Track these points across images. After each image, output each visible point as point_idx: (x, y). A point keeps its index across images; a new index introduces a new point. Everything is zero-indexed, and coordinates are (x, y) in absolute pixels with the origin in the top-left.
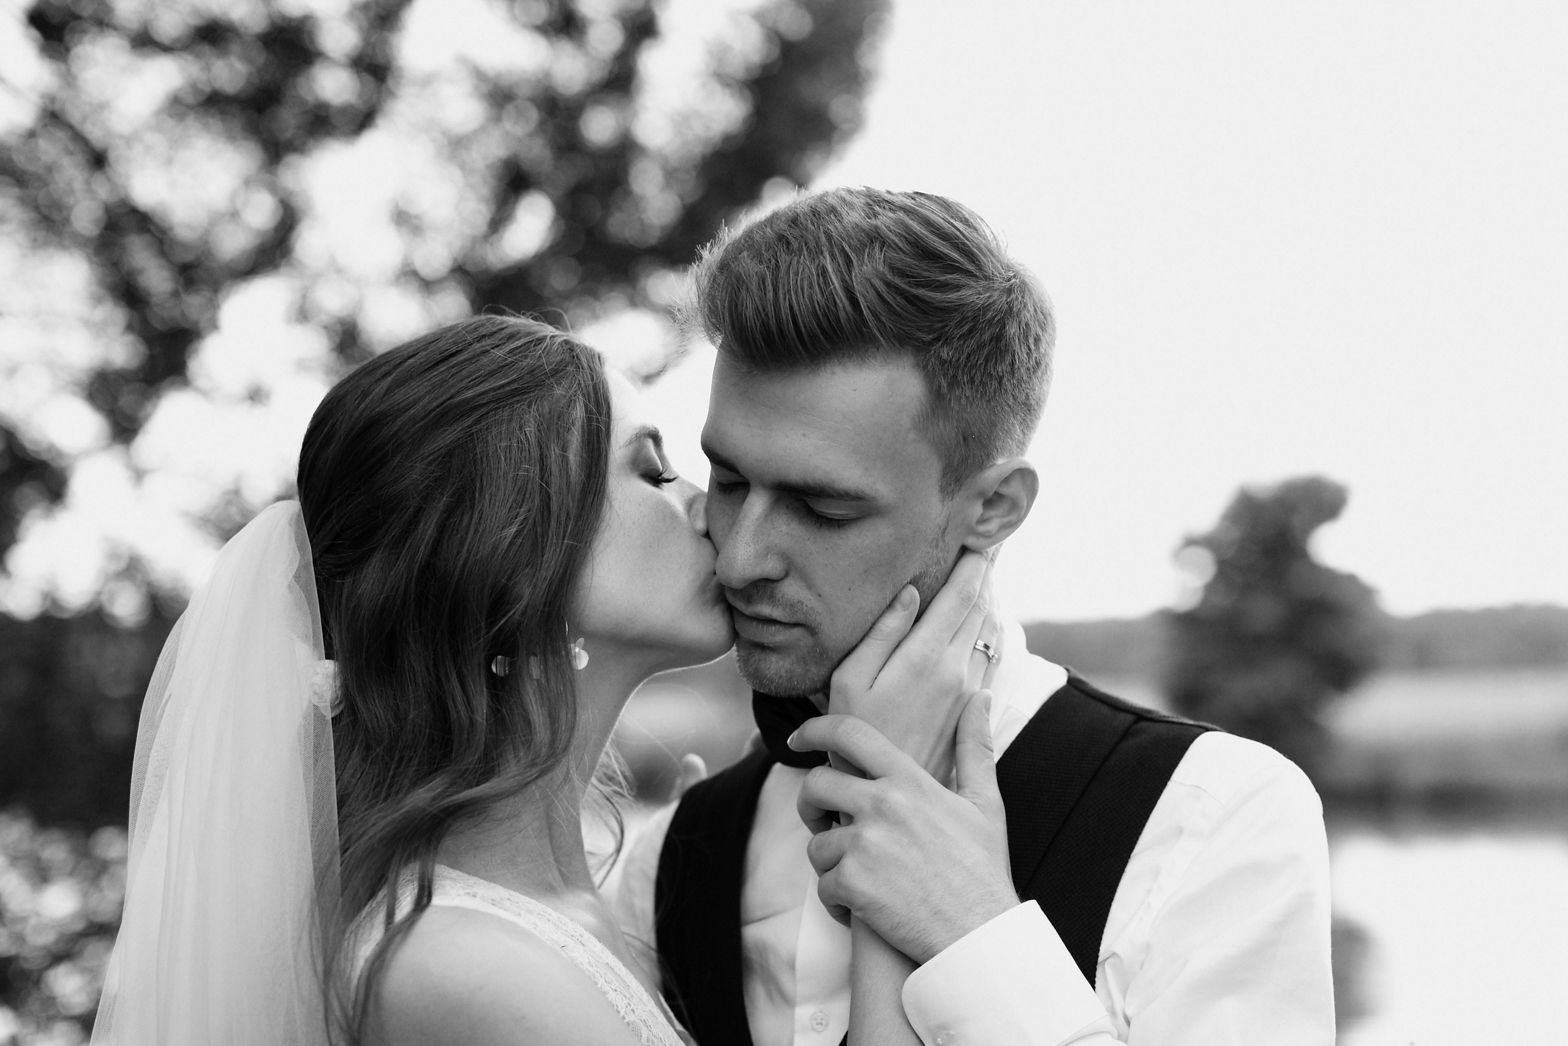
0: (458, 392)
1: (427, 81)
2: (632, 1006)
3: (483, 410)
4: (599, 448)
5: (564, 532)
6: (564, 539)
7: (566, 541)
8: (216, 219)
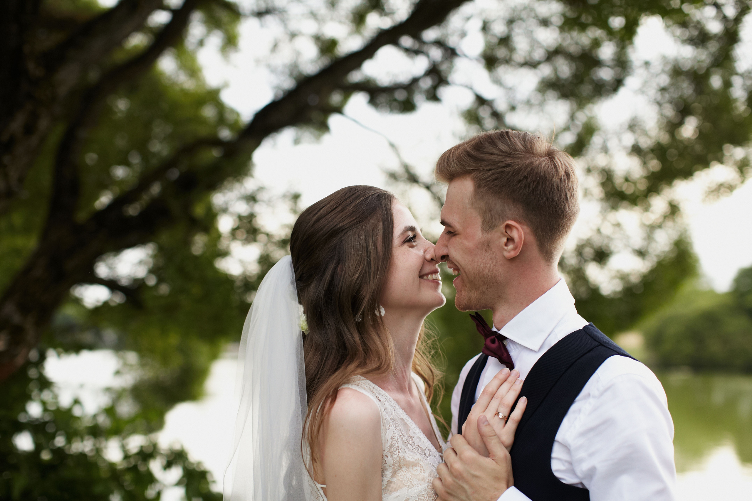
0: (337, 225)
2: (403, 436)
3: (347, 230)
4: (389, 241)
5: (377, 273)
6: (377, 276)
7: (378, 276)
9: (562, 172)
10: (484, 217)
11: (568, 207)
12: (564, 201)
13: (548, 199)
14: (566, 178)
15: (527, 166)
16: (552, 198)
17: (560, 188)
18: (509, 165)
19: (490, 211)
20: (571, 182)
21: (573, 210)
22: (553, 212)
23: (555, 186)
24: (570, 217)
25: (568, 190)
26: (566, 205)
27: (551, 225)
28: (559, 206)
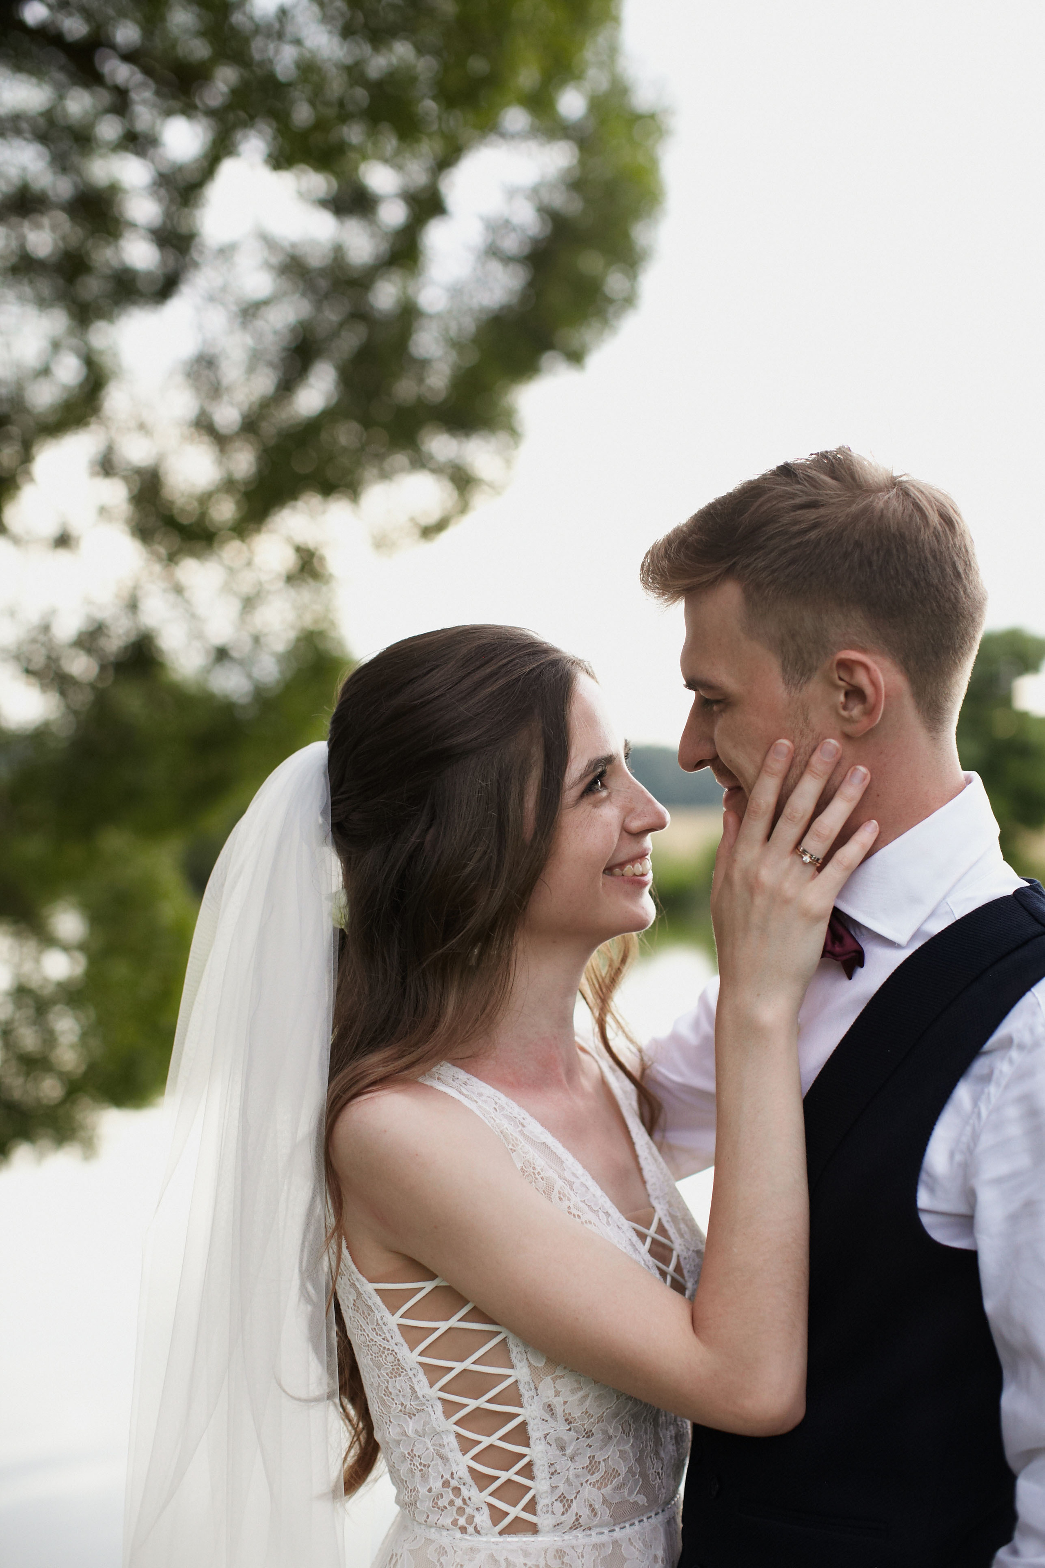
9: (934, 519)
10: (782, 652)
11: (964, 592)
12: (953, 582)
13: (916, 583)
14: (947, 529)
15: (856, 518)
16: (926, 580)
17: (938, 553)
18: (815, 526)
19: (793, 637)
20: (958, 537)
21: (976, 598)
22: (933, 611)
23: (927, 551)
24: (971, 615)
25: (957, 554)
26: (958, 590)
27: (934, 640)
28: (943, 595)
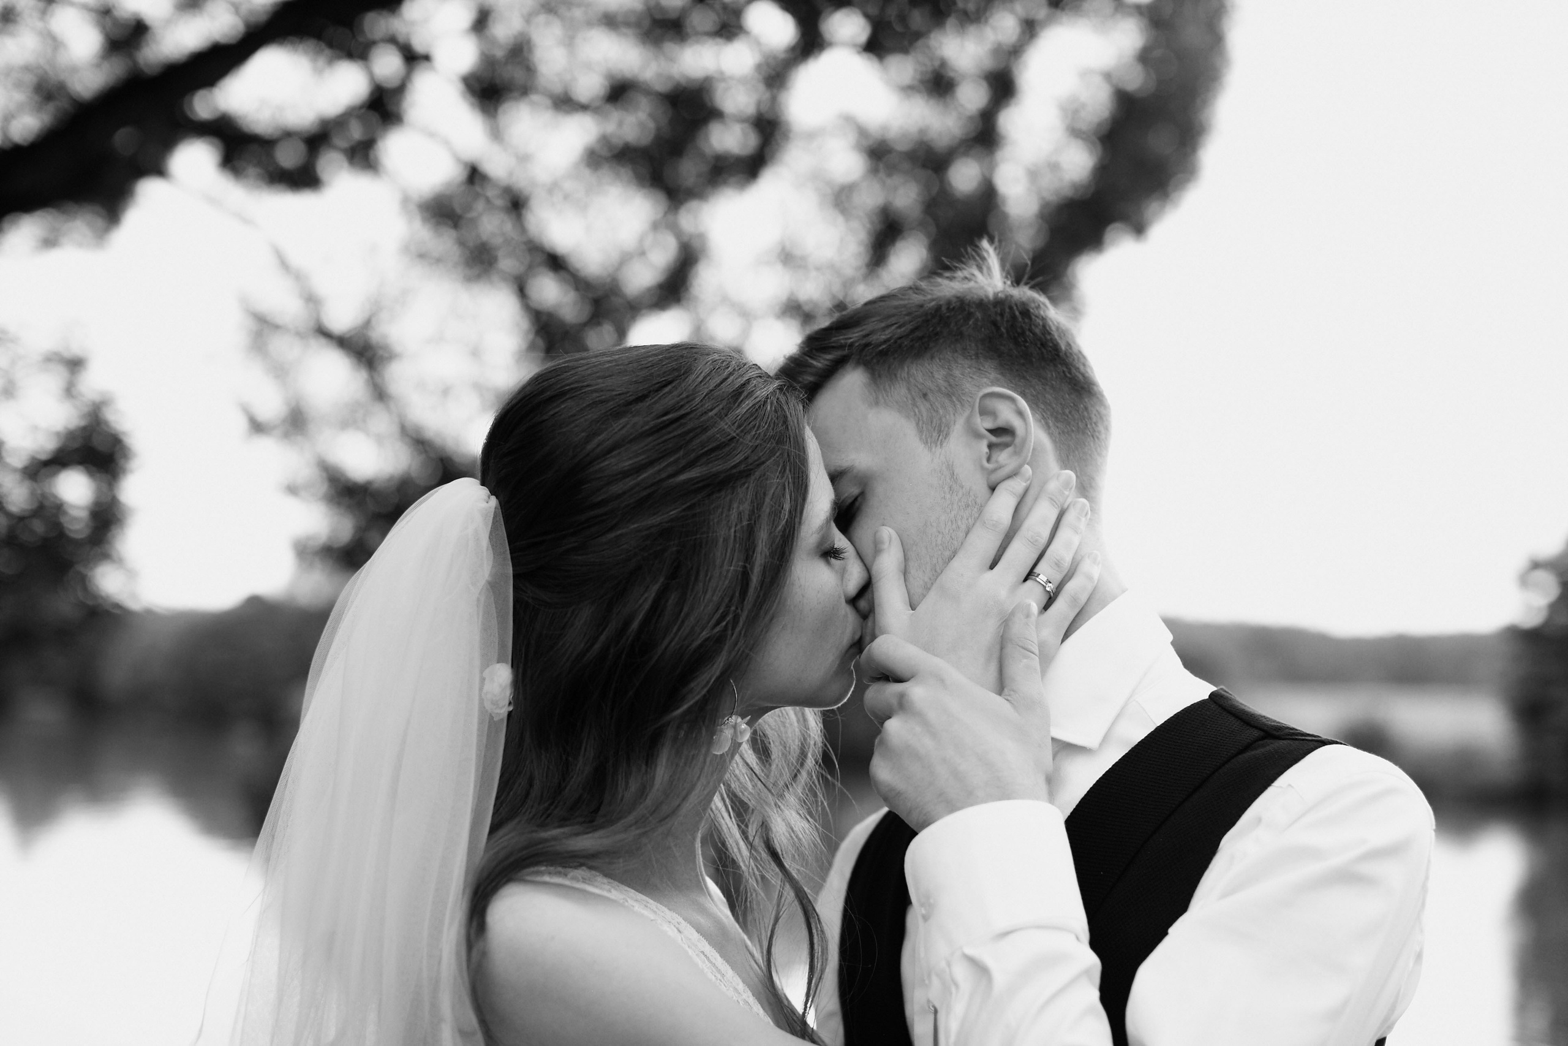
1: (811, 135)
8: (625, 259)
19: (925, 396)
